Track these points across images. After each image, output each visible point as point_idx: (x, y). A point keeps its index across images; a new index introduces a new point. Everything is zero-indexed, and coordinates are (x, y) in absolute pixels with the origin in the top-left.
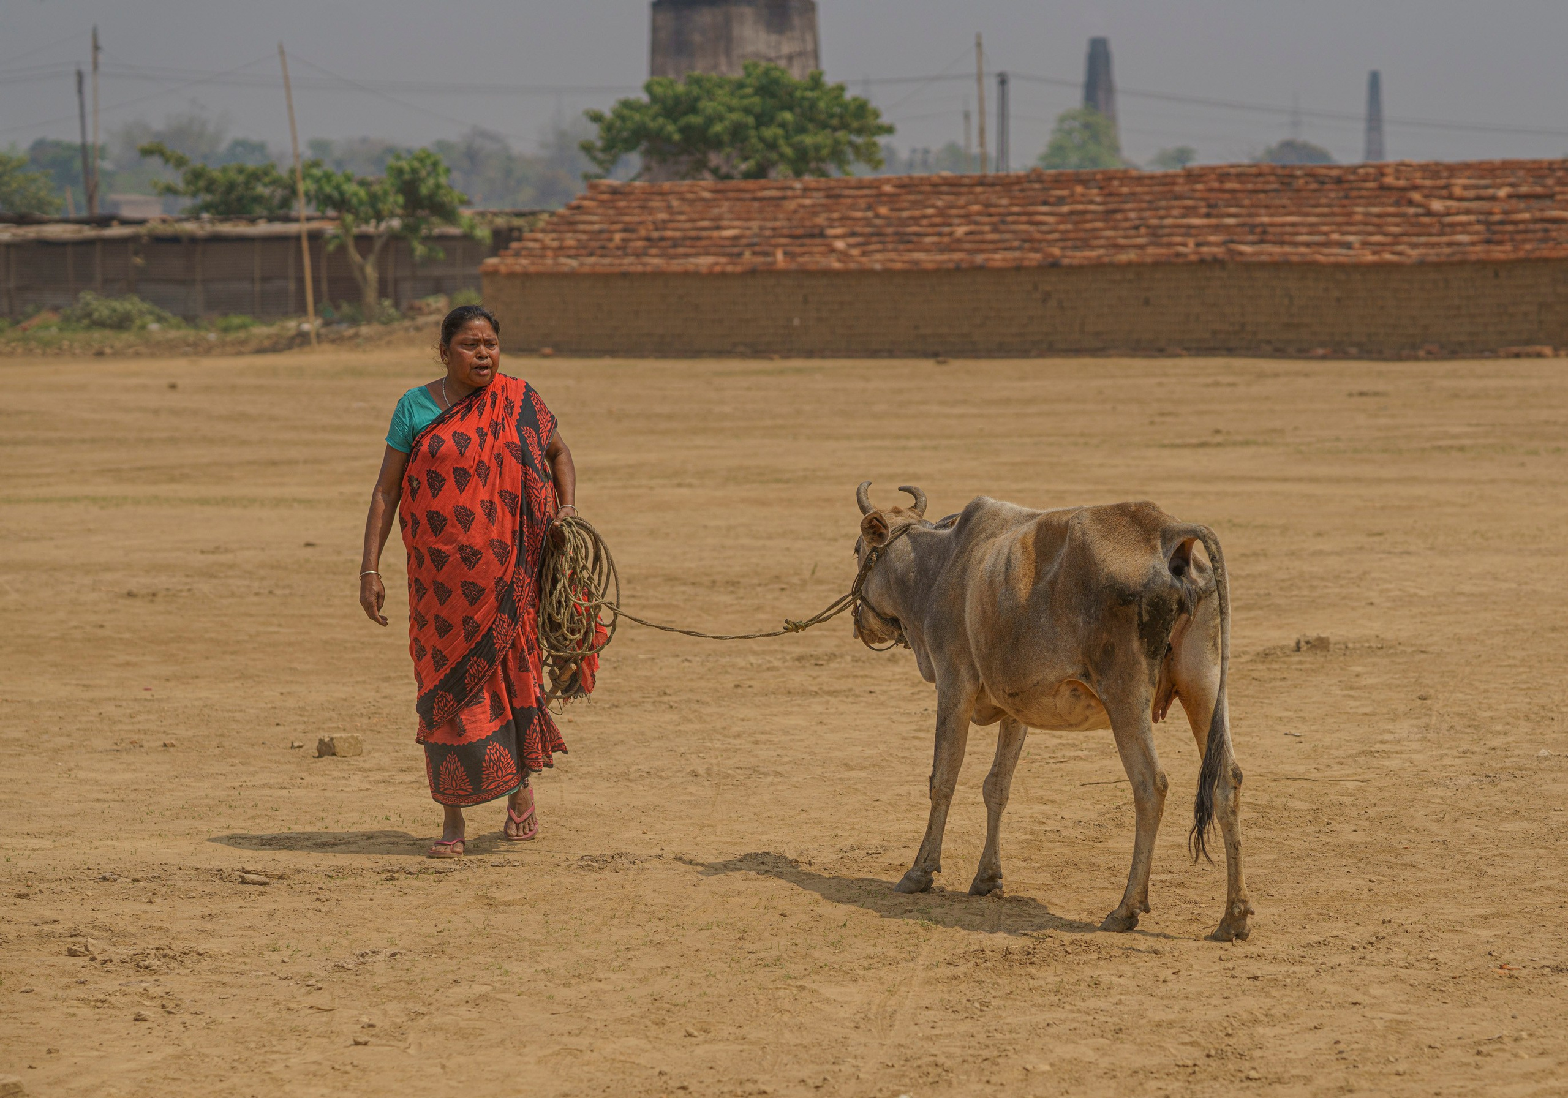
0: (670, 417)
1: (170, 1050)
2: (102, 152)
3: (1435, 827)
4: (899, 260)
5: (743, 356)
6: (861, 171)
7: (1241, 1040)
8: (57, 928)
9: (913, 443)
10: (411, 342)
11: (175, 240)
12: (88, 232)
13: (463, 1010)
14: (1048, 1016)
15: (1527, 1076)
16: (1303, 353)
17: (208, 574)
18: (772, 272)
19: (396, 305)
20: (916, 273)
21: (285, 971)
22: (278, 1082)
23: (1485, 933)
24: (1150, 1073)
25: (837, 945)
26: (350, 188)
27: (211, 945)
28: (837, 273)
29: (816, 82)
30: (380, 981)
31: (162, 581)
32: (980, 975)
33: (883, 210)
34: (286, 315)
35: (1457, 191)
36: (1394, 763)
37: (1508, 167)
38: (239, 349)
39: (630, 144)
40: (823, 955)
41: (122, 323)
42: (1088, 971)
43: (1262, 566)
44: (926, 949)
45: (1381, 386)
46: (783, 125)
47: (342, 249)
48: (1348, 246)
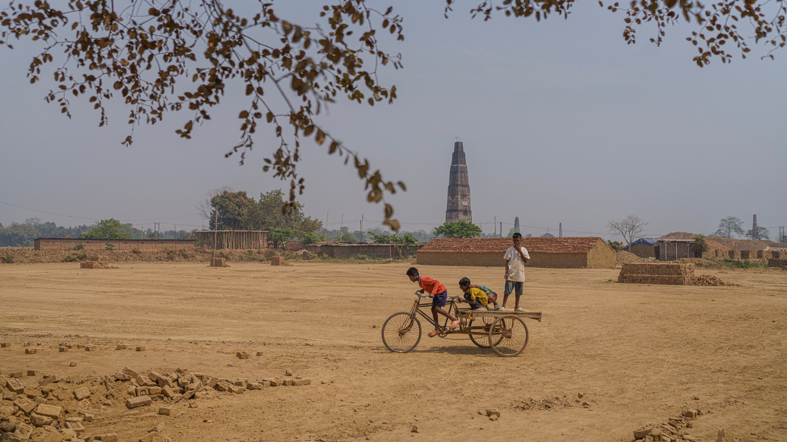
0: (443, 275)
1: (336, 375)
2: (364, 232)
3: (546, 345)
4: (481, 251)
5: (456, 265)
6: (477, 237)
7: (506, 380)
8: (324, 354)
9: (480, 280)
10: (406, 262)
11: (372, 246)
12: (359, 245)
13: (382, 371)
14: (475, 375)
15: (551, 388)
16: (544, 267)
17: (365, 298)
18: (461, 252)
19: (405, 257)
20: (484, 253)
21: (357, 363)
22: (350, 381)
23: (550, 364)
24: (489, 385)
25: (444, 362)
26: (398, 239)
27: (347, 358)
28: (471, 253)
29: (470, 223)
30: (371, 365)
31: (358, 299)
32: (466, 368)
33: (479, 243)
34: (388, 258)
35: (569, 242)
36: (542, 335)
37: (577, 238)
38: (380, 263)
39: (441, 233)
40: (442, 363)
41: (363, 259)
42: (484, 368)
43: (529, 301)
44: (459, 363)
45: (556, 272)
46: (465, 230)
47: (396, 248)
48: (552, 250)
